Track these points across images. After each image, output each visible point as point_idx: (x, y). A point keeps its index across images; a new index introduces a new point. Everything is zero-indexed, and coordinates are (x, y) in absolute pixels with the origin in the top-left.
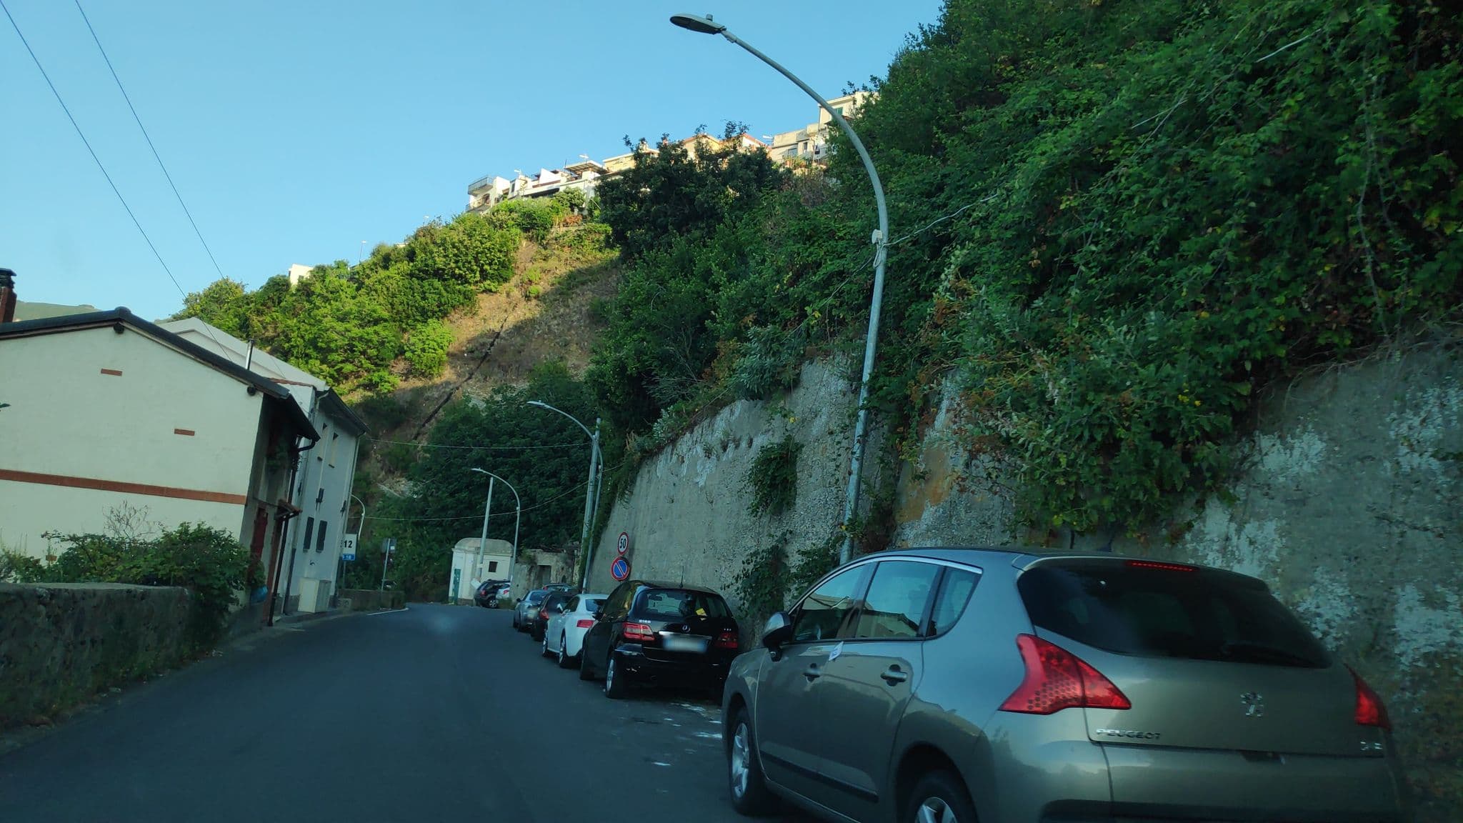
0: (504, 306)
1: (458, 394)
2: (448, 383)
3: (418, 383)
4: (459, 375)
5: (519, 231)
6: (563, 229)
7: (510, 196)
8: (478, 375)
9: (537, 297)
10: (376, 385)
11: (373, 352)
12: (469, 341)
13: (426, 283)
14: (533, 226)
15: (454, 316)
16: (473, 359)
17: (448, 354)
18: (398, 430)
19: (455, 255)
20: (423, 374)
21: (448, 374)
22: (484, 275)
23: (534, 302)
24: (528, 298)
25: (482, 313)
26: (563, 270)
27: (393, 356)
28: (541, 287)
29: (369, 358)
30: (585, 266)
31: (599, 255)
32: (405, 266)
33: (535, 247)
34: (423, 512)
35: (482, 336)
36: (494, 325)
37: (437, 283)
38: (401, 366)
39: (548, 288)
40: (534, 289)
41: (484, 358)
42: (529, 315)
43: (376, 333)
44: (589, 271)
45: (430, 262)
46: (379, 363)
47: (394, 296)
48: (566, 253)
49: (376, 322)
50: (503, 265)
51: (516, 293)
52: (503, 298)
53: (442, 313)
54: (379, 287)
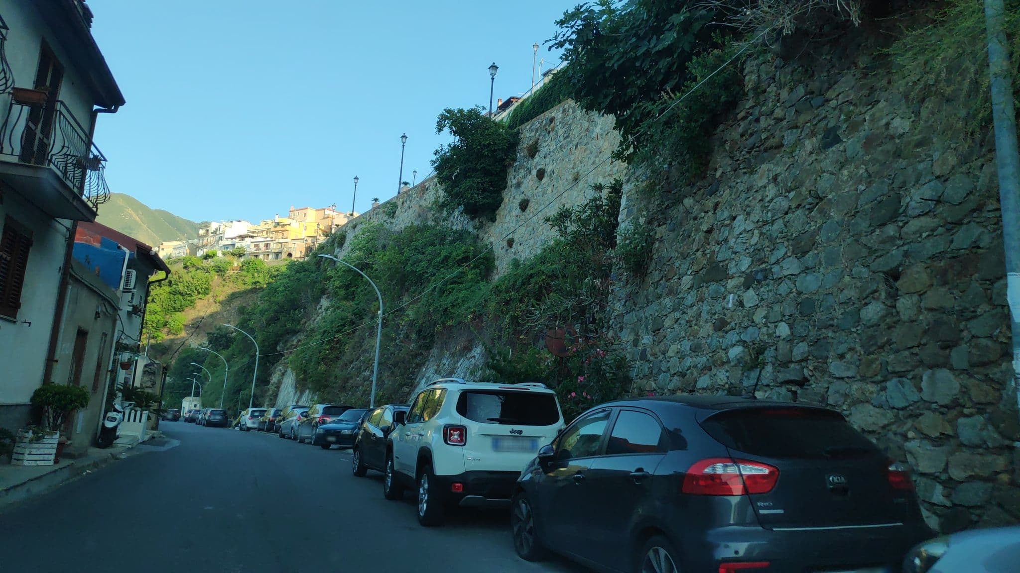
0: (207, 305)
1: (186, 342)
2: (184, 338)
3: (171, 337)
4: (188, 334)
5: (214, 272)
6: (232, 272)
7: (218, 233)
8: (195, 334)
9: (219, 302)
10: (156, 337)
11: (155, 325)
12: (192, 320)
13: (175, 297)
14: (221, 271)
15: (186, 309)
16: (193, 327)
17: (184, 325)
18: (164, 356)
19: (188, 287)
20: (174, 334)
21: (183, 334)
22: (199, 293)
23: (218, 304)
24: (216, 302)
25: (198, 308)
26: (230, 292)
27: (162, 325)
28: (221, 298)
29: (153, 327)
30: (238, 290)
31: (244, 286)
32: (168, 289)
33: (221, 280)
34: (173, 388)
35: (197, 318)
36: (202, 314)
37: (180, 297)
38: (166, 330)
39: (224, 299)
40: (218, 299)
41: (197, 327)
42: (215, 310)
43: (156, 318)
44: (239, 293)
45: (177, 289)
46: (157, 328)
47: (163, 302)
48: (231, 285)
49: (156, 313)
50: (207, 289)
51: (211, 300)
52: (206, 302)
53: (181, 309)
54: (156, 297)
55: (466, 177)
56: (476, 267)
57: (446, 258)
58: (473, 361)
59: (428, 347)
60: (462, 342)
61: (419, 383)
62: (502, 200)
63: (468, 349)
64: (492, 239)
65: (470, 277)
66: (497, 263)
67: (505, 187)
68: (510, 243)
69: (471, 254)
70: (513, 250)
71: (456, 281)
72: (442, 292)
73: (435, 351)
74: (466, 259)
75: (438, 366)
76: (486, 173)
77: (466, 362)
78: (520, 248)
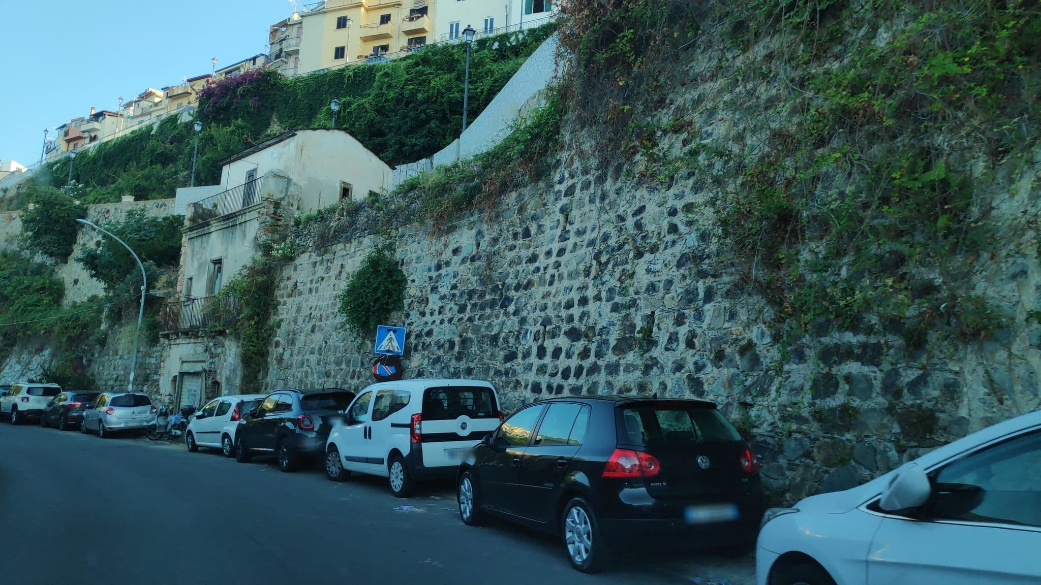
55: (46, 233)
56: (50, 294)
57: (28, 287)
58: (44, 358)
59: (12, 345)
60: (37, 346)
61: (4, 368)
62: (72, 251)
63: (40, 350)
64: (64, 275)
65: (45, 302)
66: (66, 292)
67: (75, 243)
68: (76, 282)
69: (47, 286)
70: (78, 287)
71: (36, 304)
72: (24, 311)
73: (16, 348)
74: (43, 288)
75: (19, 359)
76: (61, 232)
77: (39, 358)
78: (82, 287)
